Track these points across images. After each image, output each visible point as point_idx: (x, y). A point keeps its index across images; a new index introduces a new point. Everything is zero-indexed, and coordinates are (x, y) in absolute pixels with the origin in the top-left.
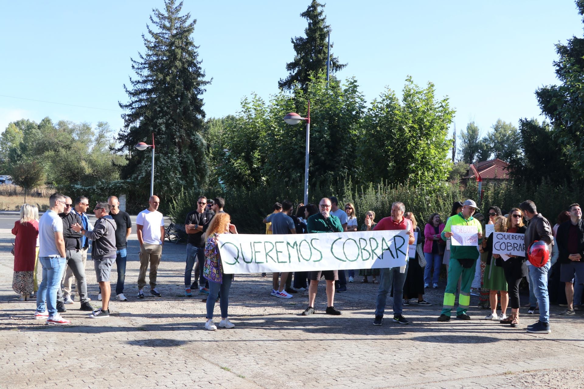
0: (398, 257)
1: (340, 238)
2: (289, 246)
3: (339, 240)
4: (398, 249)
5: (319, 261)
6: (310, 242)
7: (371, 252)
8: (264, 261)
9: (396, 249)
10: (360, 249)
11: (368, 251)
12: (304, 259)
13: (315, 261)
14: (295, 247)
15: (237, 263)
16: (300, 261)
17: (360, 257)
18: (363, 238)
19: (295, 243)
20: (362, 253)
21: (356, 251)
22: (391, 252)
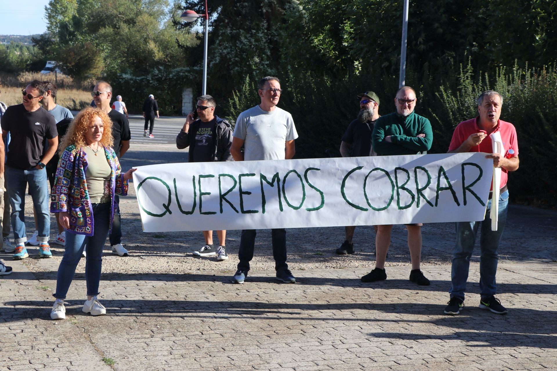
0: (465, 203)
1: (360, 168)
2: (264, 181)
3: (358, 171)
4: (468, 188)
5: (317, 209)
6: (302, 174)
7: (415, 192)
8: (217, 209)
9: (464, 189)
10: (396, 188)
11: (410, 192)
12: (290, 205)
13: (310, 210)
14: (275, 184)
15: (168, 213)
16: (281, 209)
17: (394, 204)
18: (402, 167)
19: (277, 175)
20: (398, 194)
21: (388, 190)
22: (454, 193)
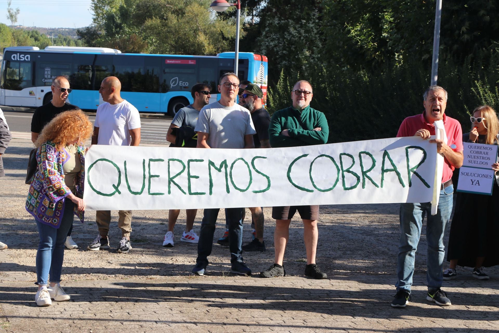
1: (305, 155)
2: (212, 167)
3: (303, 158)
4: (413, 170)
5: (264, 191)
6: (249, 162)
7: (360, 175)
9: (409, 170)
10: (341, 171)
11: (355, 175)
12: (236, 188)
13: (256, 192)
16: (228, 191)
17: (340, 184)
18: (347, 153)
19: (224, 162)
20: (343, 177)
21: (333, 174)
22: (398, 174)
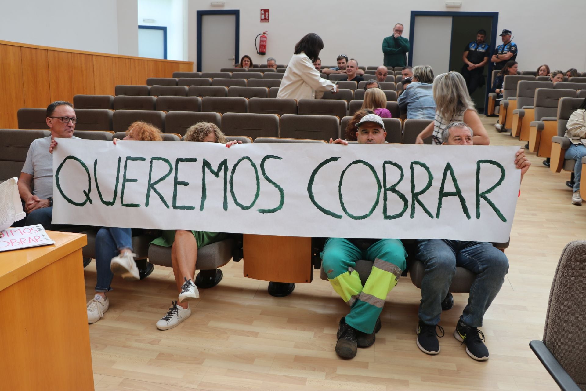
0: (478, 216)
1: (335, 159)
2: (207, 170)
3: (332, 163)
4: (483, 196)
5: (274, 211)
6: (258, 163)
7: (409, 197)
8: (141, 200)
9: (479, 196)
10: (383, 190)
11: (402, 197)
14: (222, 173)
15: (88, 202)
16: (225, 207)
17: (379, 210)
18: (394, 161)
19: (224, 163)
20: (385, 199)
21: (372, 192)
22: (463, 201)
